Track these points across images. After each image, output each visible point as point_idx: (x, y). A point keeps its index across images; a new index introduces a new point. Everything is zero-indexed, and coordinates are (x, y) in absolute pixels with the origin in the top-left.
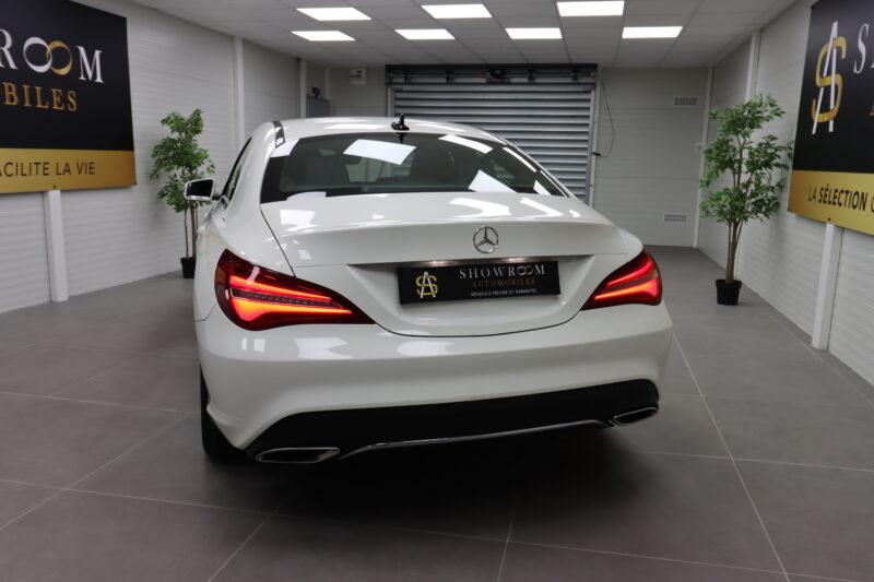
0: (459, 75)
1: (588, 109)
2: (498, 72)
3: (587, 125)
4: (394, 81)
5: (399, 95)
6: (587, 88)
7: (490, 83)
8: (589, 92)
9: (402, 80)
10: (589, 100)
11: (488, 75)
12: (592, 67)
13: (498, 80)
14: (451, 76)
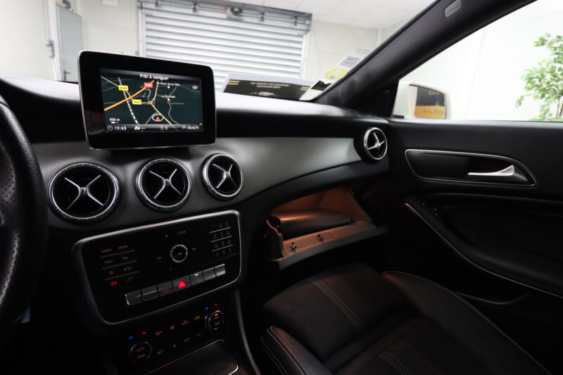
0: (203, 9)
1: (300, 49)
2: (236, 10)
3: (299, 61)
4: (144, 5)
5: (150, 20)
6: (301, 33)
7: (229, 19)
8: (302, 36)
9: (153, 6)
10: (301, 43)
11: (229, 11)
12: (308, 16)
13: (236, 17)
14: (197, 7)
